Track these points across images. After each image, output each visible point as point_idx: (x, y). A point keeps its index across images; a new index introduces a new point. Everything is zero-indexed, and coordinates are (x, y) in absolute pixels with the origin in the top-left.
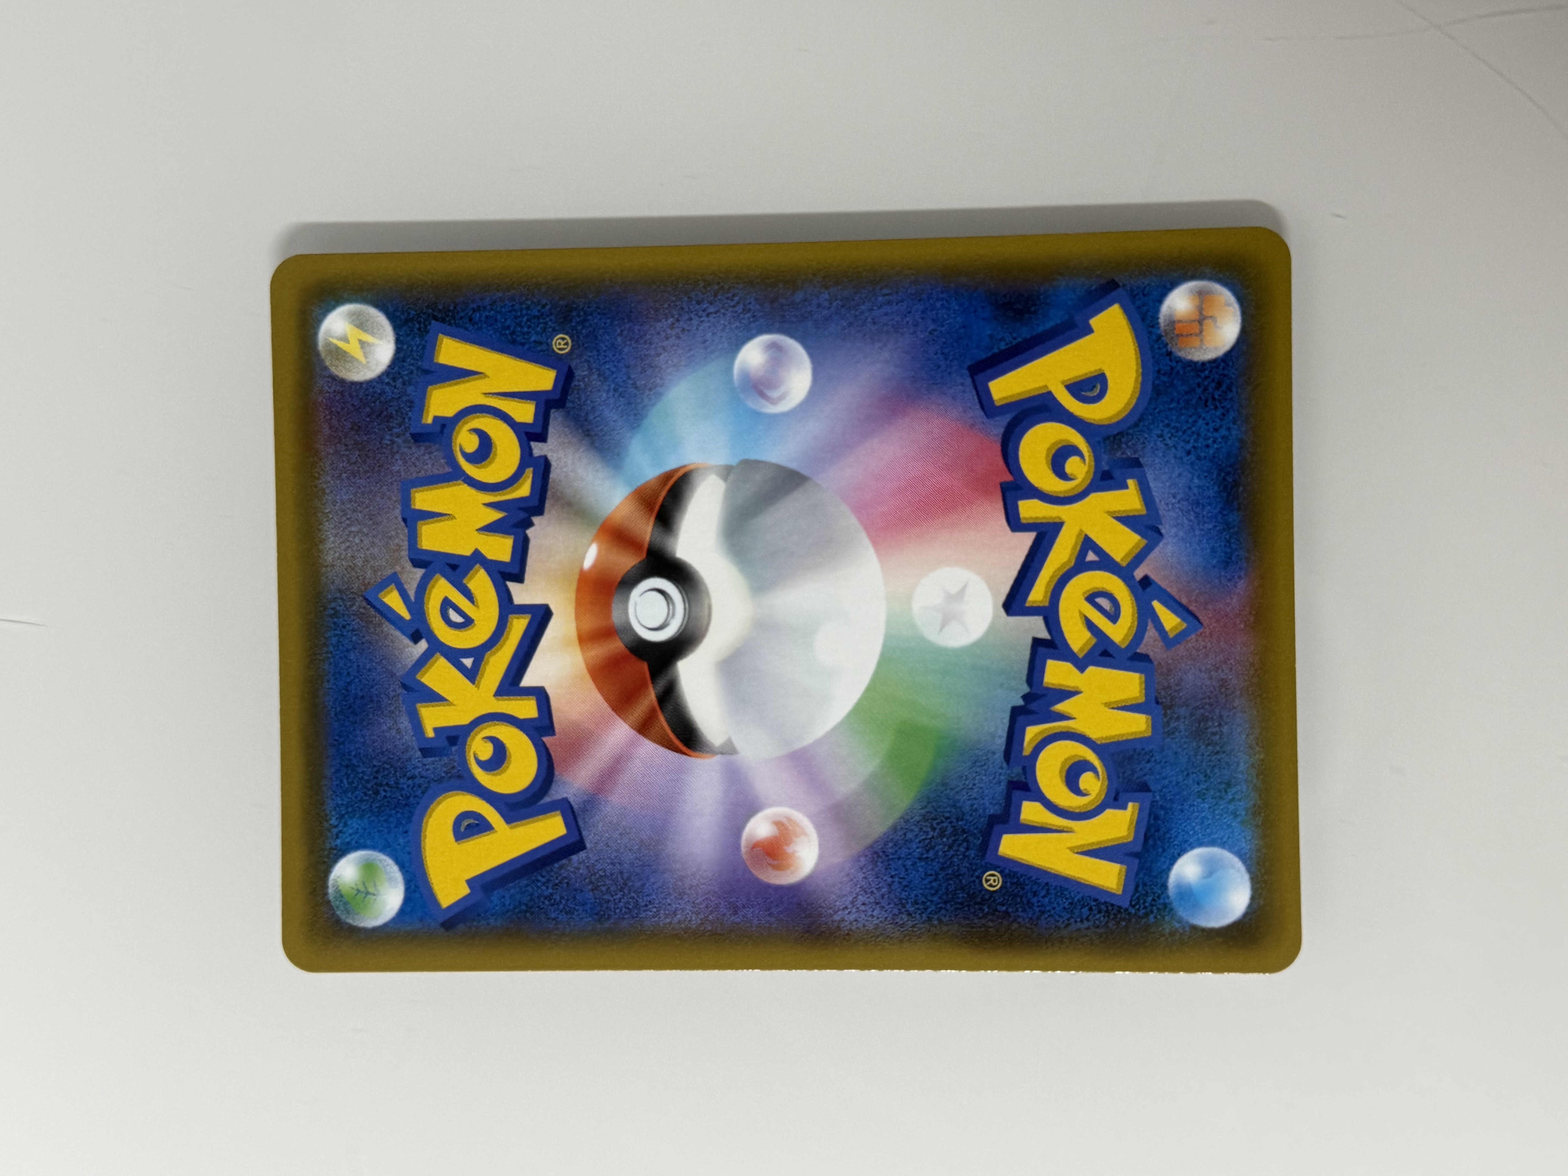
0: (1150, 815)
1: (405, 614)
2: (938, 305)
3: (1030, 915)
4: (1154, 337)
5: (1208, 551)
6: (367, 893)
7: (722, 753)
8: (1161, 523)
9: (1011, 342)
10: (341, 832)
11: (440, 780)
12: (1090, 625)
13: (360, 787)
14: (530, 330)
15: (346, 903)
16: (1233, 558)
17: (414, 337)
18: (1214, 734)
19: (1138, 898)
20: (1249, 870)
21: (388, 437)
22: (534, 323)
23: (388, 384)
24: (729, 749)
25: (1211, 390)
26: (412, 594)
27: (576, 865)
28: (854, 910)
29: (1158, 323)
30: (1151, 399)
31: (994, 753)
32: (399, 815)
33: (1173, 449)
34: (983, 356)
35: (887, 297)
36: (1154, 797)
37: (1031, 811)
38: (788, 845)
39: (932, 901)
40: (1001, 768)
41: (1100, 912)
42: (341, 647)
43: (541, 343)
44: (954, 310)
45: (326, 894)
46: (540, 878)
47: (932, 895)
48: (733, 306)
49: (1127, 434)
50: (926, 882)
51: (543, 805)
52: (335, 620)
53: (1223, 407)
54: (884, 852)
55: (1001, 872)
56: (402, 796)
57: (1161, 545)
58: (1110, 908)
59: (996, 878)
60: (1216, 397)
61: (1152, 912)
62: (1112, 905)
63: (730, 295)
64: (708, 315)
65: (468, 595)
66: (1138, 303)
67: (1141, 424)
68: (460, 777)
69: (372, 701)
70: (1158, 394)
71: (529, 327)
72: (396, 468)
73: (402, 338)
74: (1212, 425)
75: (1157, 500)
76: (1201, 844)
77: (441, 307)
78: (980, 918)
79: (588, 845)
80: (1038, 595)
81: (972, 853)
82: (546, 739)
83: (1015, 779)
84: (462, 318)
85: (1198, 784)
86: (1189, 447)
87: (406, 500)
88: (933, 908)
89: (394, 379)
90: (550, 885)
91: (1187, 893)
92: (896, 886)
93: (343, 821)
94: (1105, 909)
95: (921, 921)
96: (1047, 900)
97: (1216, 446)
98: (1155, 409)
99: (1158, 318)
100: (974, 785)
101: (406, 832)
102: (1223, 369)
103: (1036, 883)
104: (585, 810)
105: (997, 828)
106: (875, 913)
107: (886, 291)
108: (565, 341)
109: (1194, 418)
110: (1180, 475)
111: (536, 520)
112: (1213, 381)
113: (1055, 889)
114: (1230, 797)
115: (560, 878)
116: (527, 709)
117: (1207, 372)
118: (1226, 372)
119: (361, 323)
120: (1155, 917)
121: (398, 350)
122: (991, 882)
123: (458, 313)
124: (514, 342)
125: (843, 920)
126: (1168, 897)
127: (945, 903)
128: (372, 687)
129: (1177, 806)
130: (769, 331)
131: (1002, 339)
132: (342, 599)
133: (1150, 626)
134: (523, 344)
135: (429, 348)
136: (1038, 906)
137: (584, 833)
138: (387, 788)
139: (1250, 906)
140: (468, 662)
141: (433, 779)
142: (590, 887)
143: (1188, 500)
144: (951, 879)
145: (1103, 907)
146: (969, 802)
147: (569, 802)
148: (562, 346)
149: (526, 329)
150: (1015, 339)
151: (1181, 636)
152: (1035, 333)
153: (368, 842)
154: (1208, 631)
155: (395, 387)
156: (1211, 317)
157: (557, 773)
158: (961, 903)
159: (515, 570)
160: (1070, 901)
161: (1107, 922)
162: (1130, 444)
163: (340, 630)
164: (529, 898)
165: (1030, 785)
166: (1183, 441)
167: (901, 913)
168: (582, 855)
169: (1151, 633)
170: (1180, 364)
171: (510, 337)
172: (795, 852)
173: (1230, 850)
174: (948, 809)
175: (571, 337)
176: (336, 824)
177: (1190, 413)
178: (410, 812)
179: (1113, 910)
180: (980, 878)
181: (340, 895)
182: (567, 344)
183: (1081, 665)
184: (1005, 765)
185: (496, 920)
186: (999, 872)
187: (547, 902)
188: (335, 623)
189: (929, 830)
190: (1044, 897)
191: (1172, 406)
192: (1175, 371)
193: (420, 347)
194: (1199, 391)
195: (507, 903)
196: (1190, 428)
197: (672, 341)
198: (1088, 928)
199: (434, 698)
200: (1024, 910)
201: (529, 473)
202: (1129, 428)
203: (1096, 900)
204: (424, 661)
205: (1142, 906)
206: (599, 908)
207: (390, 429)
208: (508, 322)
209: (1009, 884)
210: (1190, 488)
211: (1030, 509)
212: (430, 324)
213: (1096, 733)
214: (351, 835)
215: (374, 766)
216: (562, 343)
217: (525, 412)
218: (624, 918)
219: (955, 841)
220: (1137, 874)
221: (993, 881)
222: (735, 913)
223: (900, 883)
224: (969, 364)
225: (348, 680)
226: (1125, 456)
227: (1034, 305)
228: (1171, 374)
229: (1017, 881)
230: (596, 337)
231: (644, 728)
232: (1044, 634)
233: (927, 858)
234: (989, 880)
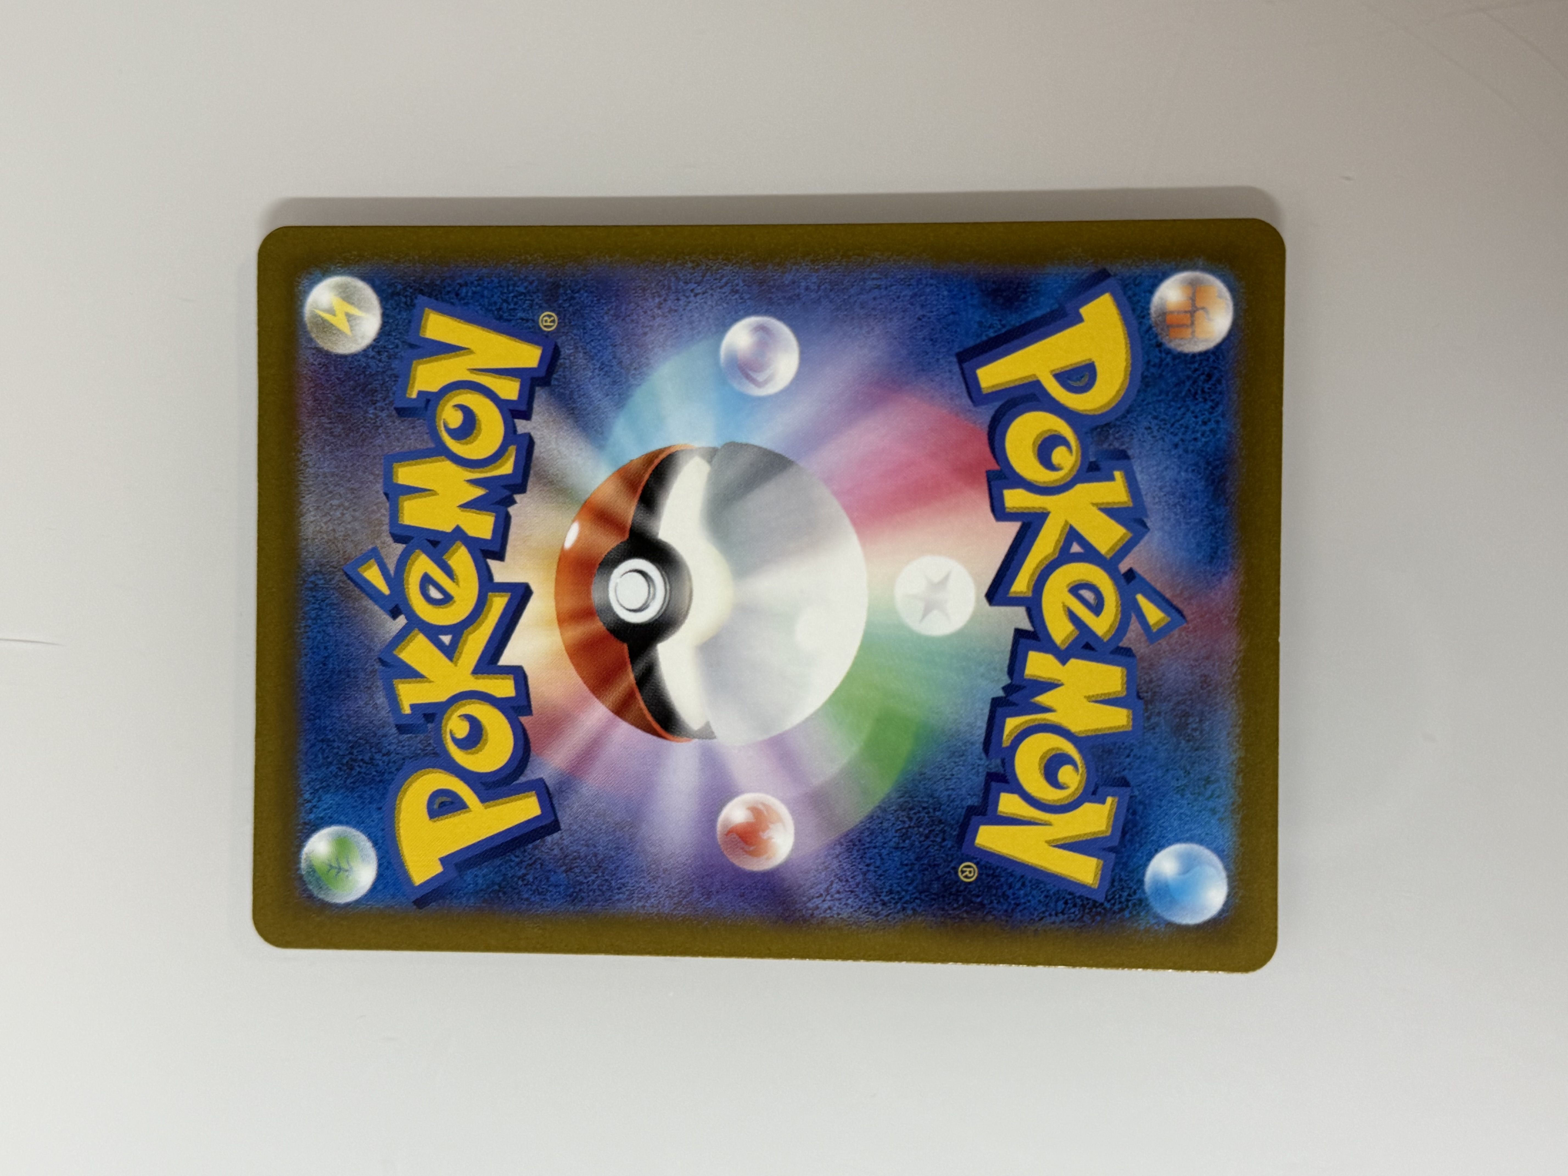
0: (1128, 810)
1: (385, 590)
2: (928, 290)
3: (1005, 907)
4: (1144, 328)
5: (1193, 546)
6: (340, 869)
7: (700, 738)
8: (1147, 516)
9: (1000, 329)
10: (314, 806)
11: (415, 756)
12: (1073, 617)
13: (335, 762)
14: (516, 307)
15: (318, 879)
16: (1219, 552)
17: (400, 311)
18: (1195, 730)
19: (1114, 892)
20: (1227, 868)
21: (371, 411)
22: (521, 300)
23: (373, 357)
24: (707, 734)
25: (1200, 383)
26: (392, 568)
27: (549, 846)
28: (829, 898)
29: (1149, 314)
30: (1139, 391)
31: (972, 744)
32: (373, 791)
33: (1161, 442)
34: (971, 343)
35: (875, 282)
36: (1132, 791)
37: (1009, 803)
38: (764, 831)
39: (907, 891)
40: (981, 759)
41: (1075, 906)
42: (319, 621)
43: (527, 320)
44: (944, 296)
45: (299, 869)
46: (513, 858)
47: (909, 884)
48: (721, 288)
49: (1115, 426)
50: (900, 872)
51: (517, 784)
52: (314, 594)
53: (1212, 401)
54: (860, 841)
55: (977, 864)
56: (376, 771)
57: (1146, 538)
58: (1085, 902)
59: (971, 869)
60: (1206, 390)
61: (1127, 906)
62: (1087, 899)
63: (718, 276)
64: (696, 295)
65: (449, 572)
66: (1130, 293)
67: (1129, 416)
68: (436, 754)
69: (349, 676)
70: (1147, 385)
71: (516, 304)
72: (378, 442)
73: (388, 312)
74: (1200, 420)
75: (1143, 493)
76: (1178, 840)
77: (427, 282)
78: (954, 909)
79: (562, 826)
80: (1021, 585)
81: (949, 844)
82: (524, 719)
83: (993, 770)
84: (449, 292)
85: (1178, 780)
86: (1176, 439)
87: (388, 475)
88: (908, 898)
89: (379, 353)
90: (525, 864)
91: (1164, 890)
92: (870, 875)
93: (317, 795)
94: (1081, 903)
95: (896, 911)
96: (1022, 892)
97: (1204, 440)
98: (1143, 401)
99: (1149, 309)
100: (953, 775)
101: (380, 808)
102: (1214, 361)
103: (1012, 875)
104: (561, 791)
105: (975, 819)
106: (849, 901)
107: (874, 275)
108: (552, 319)
109: (1183, 410)
110: (1166, 468)
111: (518, 497)
112: (1203, 374)
113: (1030, 881)
114: (1208, 793)
115: (534, 859)
116: (504, 688)
117: (1196, 365)
118: (1216, 365)
119: (347, 296)
120: (1130, 913)
121: (384, 324)
122: (967, 873)
123: (445, 287)
124: (500, 318)
125: (817, 908)
126: (1144, 892)
127: (921, 893)
128: (349, 661)
129: (1155, 801)
130: (756, 313)
131: (991, 327)
132: (321, 572)
133: (1134, 618)
134: (510, 321)
135: (415, 322)
136: (1014, 899)
137: (559, 814)
138: (361, 764)
139: (1226, 904)
140: (446, 639)
141: (408, 757)
142: (564, 868)
143: (1173, 494)
144: (927, 869)
145: (1078, 901)
146: (947, 793)
147: (545, 783)
148: (548, 324)
149: (512, 306)
150: (1004, 326)
151: (1165, 631)
152: (1023, 322)
153: (342, 818)
154: (1191, 626)
155: (380, 361)
156: (1203, 308)
157: (532, 754)
158: (935, 894)
159: (496, 548)
160: (1045, 893)
161: (1082, 917)
162: (1117, 435)
163: (319, 604)
164: (502, 878)
165: (1009, 777)
166: (1172, 433)
167: (875, 902)
168: (556, 836)
169: (1134, 625)
170: (1170, 356)
171: (496, 312)
172: (770, 838)
173: (1208, 846)
174: (925, 799)
175: (558, 314)
176: (310, 798)
177: (1179, 405)
178: (385, 788)
179: (1088, 904)
180: (955, 869)
181: (312, 870)
182: (553, 321)
183: (1063, 656)
184: (983, 756)
185: (468, 900)
186: (975, 864)
187: (520, 883)
188: (314, 596)
189: (906, 819)
190: (1020, 889)
191: (1160, 398)
192: (1164, 363)
193: (407, 321)
194: (1188, 384)
195: (480, 881)
196: (1178, 421)
197: (658, 320)
198: (1062, 922)
199: (412, 674)
200: (999, 902)
201: (512, 450)
202: (1117, 419)
203: (1070, 894)
204: (402, 636)
205: (1117, 900)
206: (572, 890)
207: (374, 403)
208: (495, 298)
209: (984, 876)
210: (1176, 481)
211: (1014, 498)
212: (416, 298)
213: (1077, 727)
214: (325, 810)
215: (350, 742)
216: (549, 320)
217: (509, 390)
218: (596, 901)
219: (930, 831)
220: (1113, 870)
221: (968, 872)
222: (709, 898)
223: (875, 872)
224: (957, 350)
225: (326, 655)
226: (1112, 447)
227: (1025, 292)
228: (1160, 365)
229: (994, 873)
230: (582, 316)
231: (621, 710)
232: (1026, 625)
233: (903, 848)
234: (965, 871)
